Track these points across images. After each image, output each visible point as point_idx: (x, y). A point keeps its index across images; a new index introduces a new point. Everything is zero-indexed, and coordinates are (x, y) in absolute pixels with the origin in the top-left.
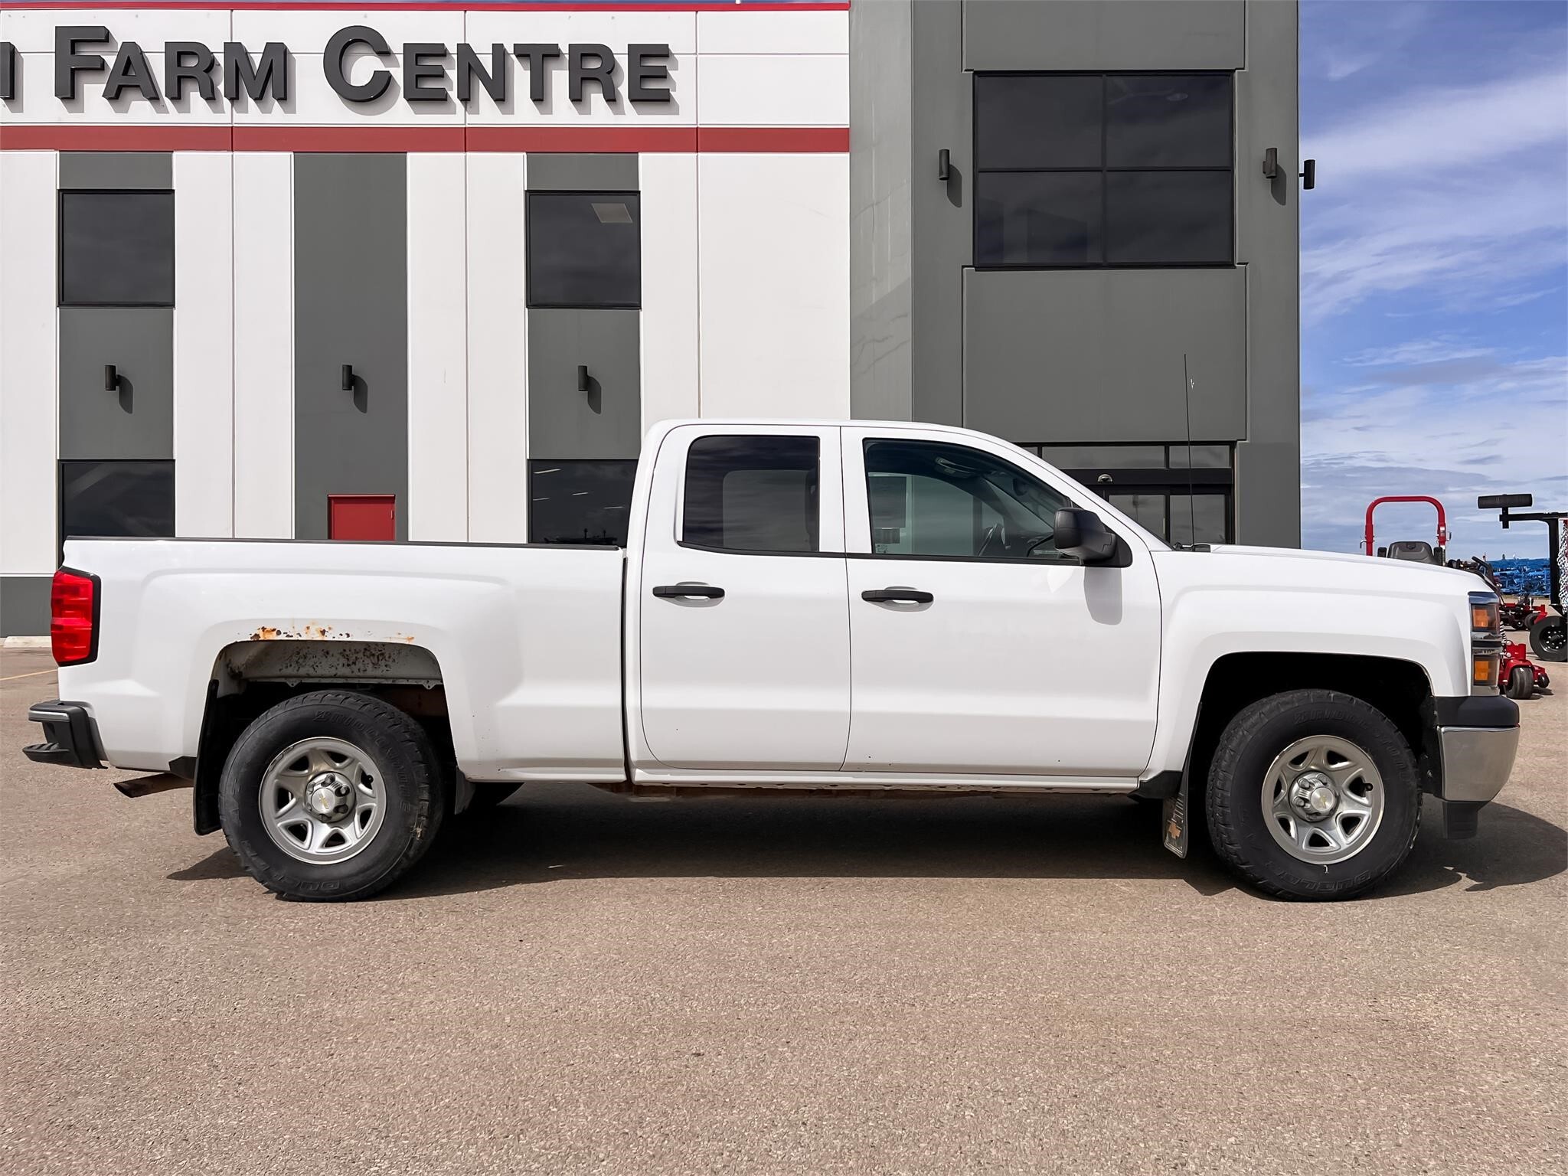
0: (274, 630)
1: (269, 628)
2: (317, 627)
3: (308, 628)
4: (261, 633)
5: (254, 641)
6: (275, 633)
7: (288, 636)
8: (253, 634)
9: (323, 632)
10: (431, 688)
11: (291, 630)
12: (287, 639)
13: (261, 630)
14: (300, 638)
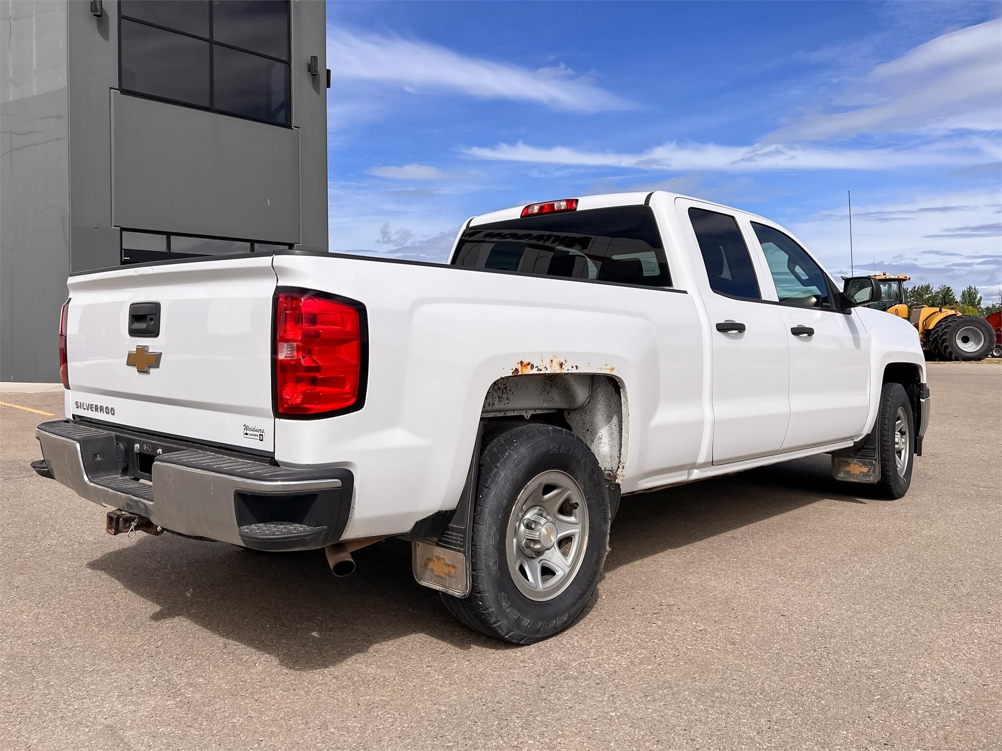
0: (529, 364)
1: (525, 362)
2: (558, 360)
3: (552, 361)
4: (519, 367)
5: (514, 376)
6: (529, 367)
7: (539, 370)
8: (514, 369)
9: (561, 365)
10: (529, 417)
11: (541, 363)
12: (538, 372)
13: (520, 364)
14: (547, 372)
